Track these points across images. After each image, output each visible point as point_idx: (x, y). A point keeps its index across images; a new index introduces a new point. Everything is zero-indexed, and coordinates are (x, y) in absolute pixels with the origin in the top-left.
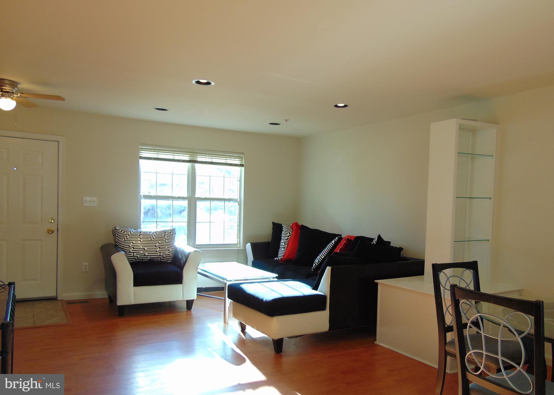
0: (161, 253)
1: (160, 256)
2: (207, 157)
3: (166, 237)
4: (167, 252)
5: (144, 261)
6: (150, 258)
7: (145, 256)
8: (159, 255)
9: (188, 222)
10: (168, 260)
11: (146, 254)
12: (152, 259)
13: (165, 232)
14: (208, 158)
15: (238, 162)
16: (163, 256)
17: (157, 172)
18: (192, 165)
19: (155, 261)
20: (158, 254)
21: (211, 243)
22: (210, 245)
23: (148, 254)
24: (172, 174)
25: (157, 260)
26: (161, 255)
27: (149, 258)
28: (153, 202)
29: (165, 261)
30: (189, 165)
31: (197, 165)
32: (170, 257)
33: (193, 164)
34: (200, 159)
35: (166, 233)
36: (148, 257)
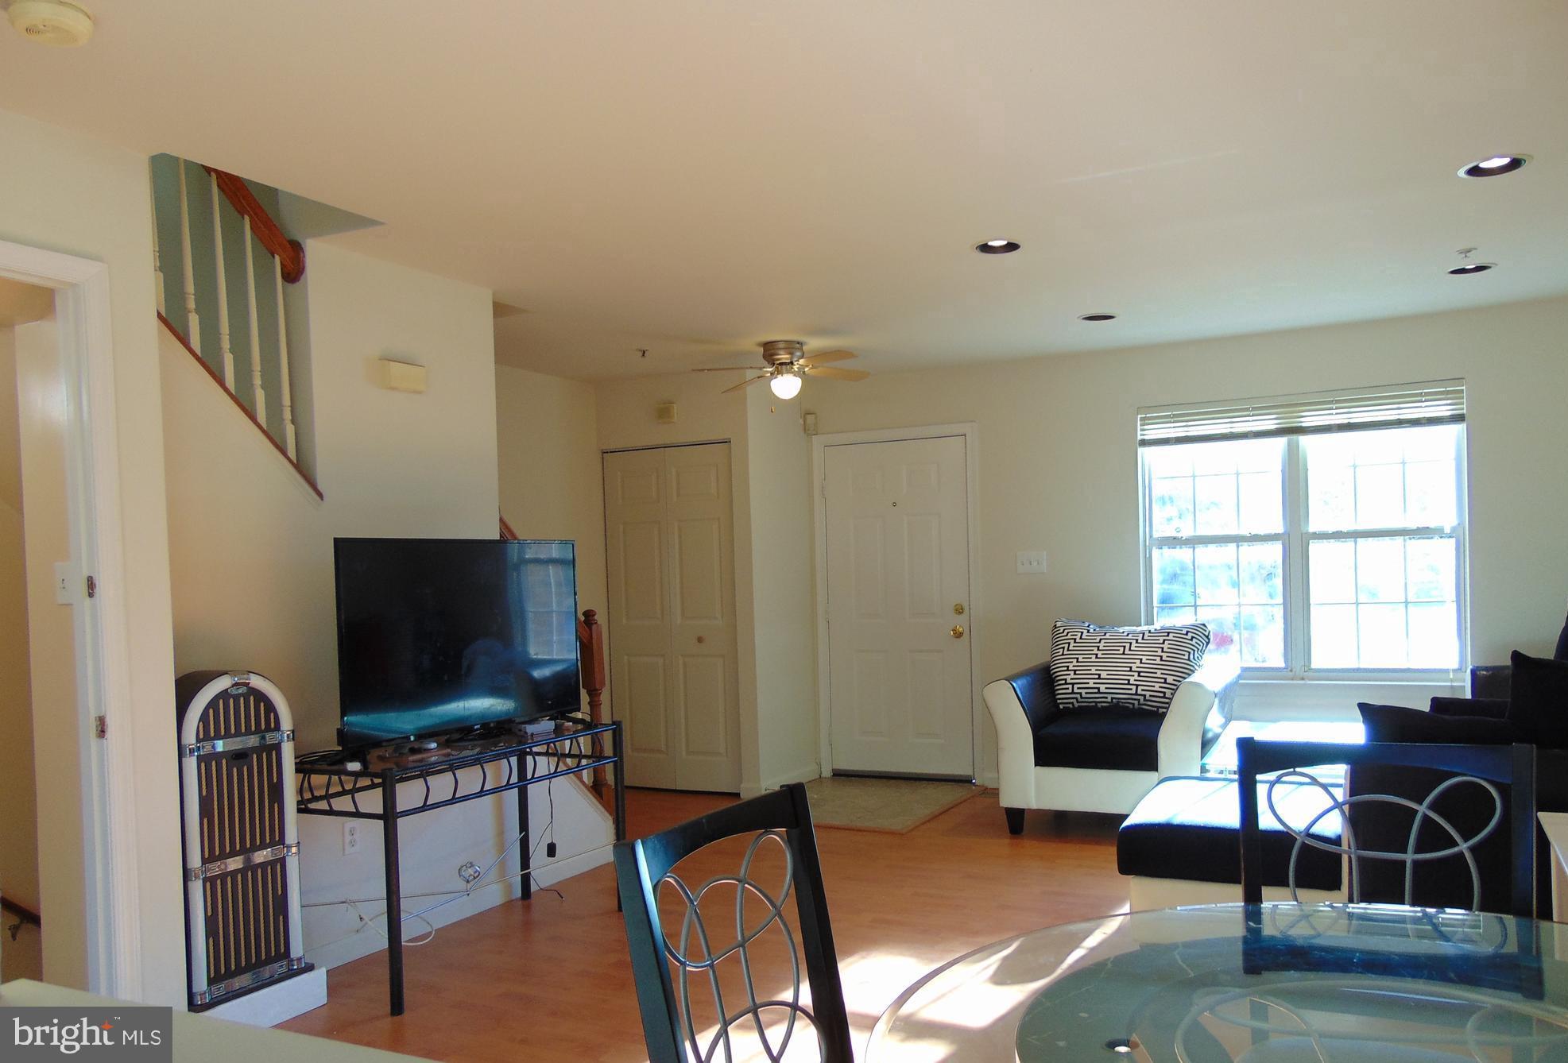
0: (1139, 687)
1: (1136, 694)
2: (1334, 412)
3: (1166, 646)
4: (1157, 685)
5: (1099, 705)
6: (1112, 698)
7: (1099, 692)
8: (1133, 692)
9: (1284, 604)
10: (1158, 707)
11: (1103, 688)
12: (1118, 702)
13: (1169, 633)
14: (1336, 414)
15: (1443, 410)
16: (1145, 696)
17: (1196, 474)
18: (1289, 444)
19: (1128, 707)
20: (1131, 689)
21: (1362, 666)
22: (1358, 670)
23: (1106, 688)
24: (1235, 477)
25: (1131, 706)
26: (1139, 692)
27: (1109, 700)
28: (1183, 554)
29: (1153, 709)
30: (1281, 442)
31: (1304, 440)
32: (1167, 698)
33: (1294, 437)
34: (1309, 421)
35: (1171, 637)
36: (1107, 698)
